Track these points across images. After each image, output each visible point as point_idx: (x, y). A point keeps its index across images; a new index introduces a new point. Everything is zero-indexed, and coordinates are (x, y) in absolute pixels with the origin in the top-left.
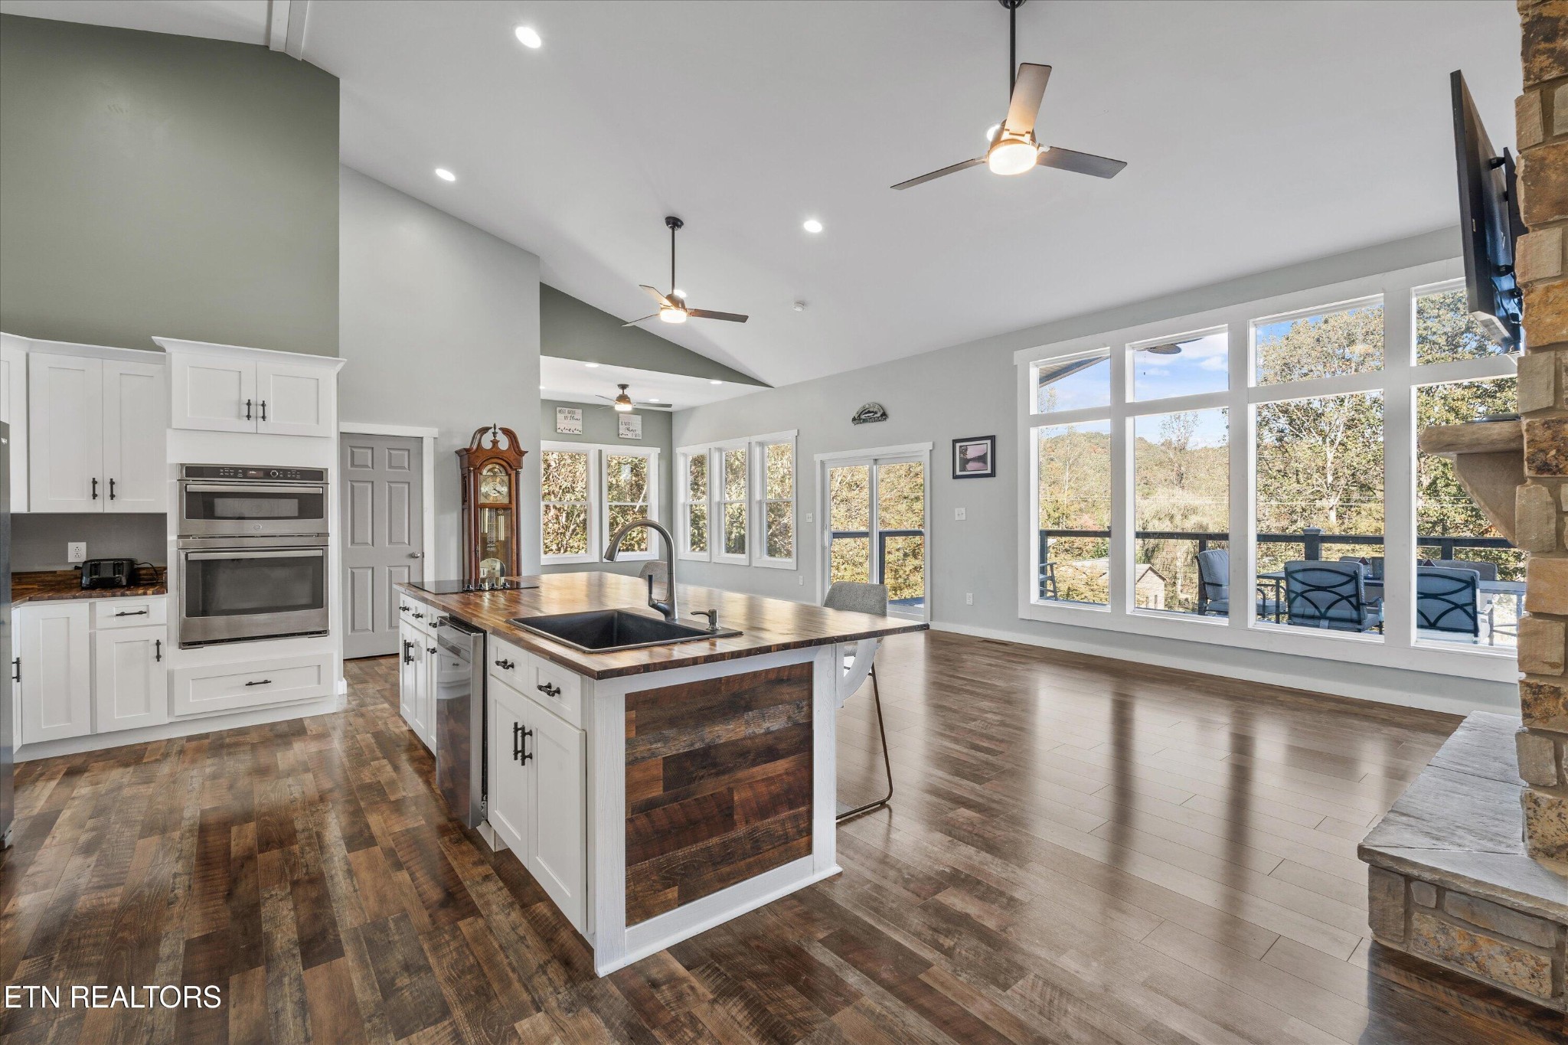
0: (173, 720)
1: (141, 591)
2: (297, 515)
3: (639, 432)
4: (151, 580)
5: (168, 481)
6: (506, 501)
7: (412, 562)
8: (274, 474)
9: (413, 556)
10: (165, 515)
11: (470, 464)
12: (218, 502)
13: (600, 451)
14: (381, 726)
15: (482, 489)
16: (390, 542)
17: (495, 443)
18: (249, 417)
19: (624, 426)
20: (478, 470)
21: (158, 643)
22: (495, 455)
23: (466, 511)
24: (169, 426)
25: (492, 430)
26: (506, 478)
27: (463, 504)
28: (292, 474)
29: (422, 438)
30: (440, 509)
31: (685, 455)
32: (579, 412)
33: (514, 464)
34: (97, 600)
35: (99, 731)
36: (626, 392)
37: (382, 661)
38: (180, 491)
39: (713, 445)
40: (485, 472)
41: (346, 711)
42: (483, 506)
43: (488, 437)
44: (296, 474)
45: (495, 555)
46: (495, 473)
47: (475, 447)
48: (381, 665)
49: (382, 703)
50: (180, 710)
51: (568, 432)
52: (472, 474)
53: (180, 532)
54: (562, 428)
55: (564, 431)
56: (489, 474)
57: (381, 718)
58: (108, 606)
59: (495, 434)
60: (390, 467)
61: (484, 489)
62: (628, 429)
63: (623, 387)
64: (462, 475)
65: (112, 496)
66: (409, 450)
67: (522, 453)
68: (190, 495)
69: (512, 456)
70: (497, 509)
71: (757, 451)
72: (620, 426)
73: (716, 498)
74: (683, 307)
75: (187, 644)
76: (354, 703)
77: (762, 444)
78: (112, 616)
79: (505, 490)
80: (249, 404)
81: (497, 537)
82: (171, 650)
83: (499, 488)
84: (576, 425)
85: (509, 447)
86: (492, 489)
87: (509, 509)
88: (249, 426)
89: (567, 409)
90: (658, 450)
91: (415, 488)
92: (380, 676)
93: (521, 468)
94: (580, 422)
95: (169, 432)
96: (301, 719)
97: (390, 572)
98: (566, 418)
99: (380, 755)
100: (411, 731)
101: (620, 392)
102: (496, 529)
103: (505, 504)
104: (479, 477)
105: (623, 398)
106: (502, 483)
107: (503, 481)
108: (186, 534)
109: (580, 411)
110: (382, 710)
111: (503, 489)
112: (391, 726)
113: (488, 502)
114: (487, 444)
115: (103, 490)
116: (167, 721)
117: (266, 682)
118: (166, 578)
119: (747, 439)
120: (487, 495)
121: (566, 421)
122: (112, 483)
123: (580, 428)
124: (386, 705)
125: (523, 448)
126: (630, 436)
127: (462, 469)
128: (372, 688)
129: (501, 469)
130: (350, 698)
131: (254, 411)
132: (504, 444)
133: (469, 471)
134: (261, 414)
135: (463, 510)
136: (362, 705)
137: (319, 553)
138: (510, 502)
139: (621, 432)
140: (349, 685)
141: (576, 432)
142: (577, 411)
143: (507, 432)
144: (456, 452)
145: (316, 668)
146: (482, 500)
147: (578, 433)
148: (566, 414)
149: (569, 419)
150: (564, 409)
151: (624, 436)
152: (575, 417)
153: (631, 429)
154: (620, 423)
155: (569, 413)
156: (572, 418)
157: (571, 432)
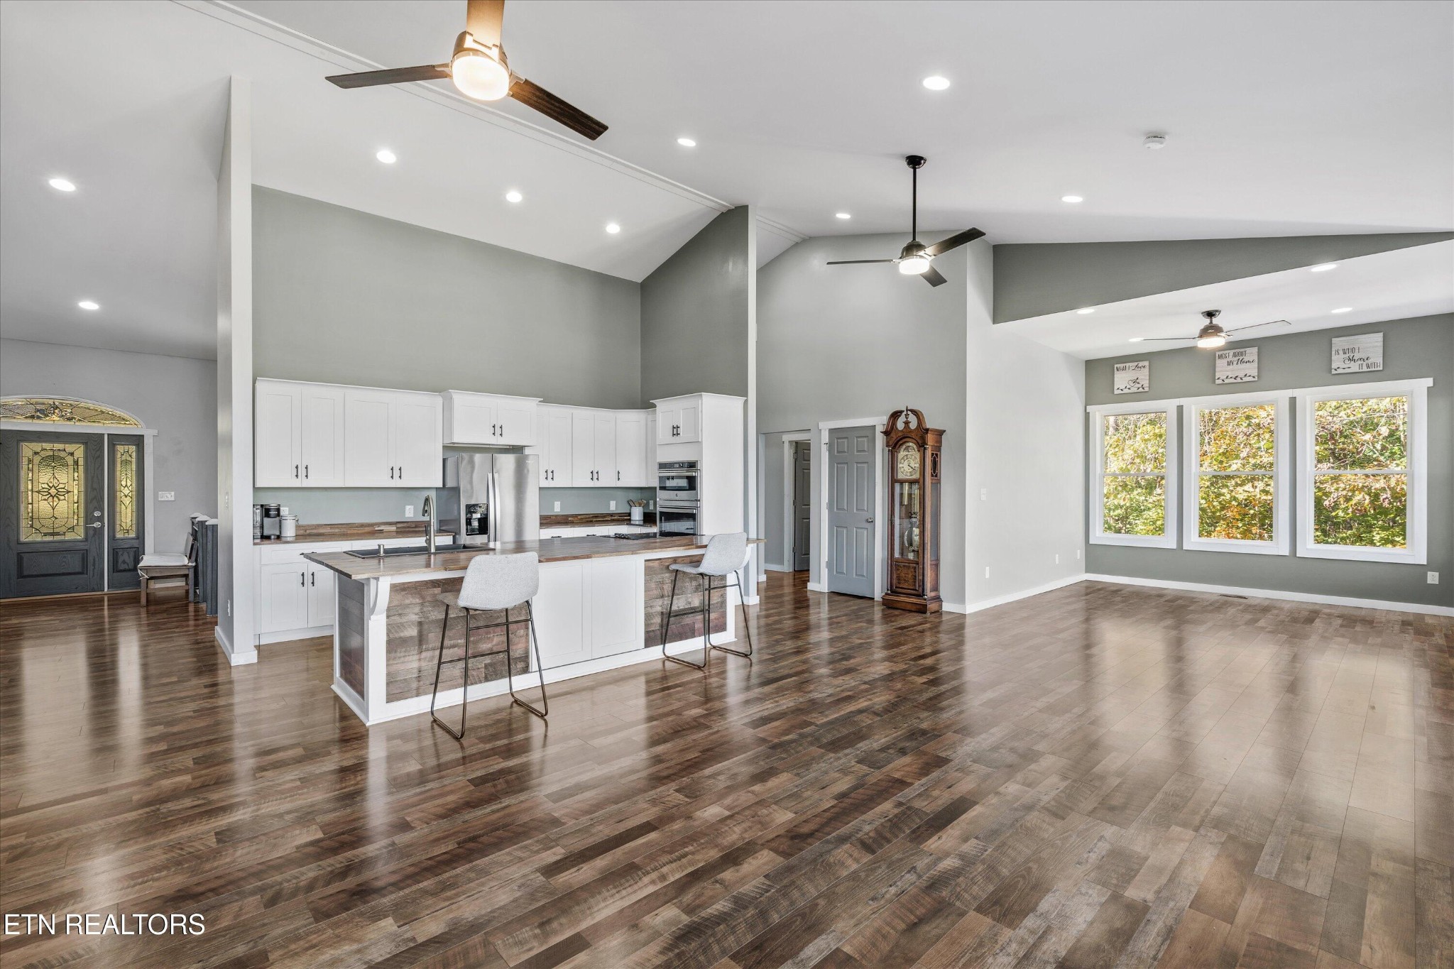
2: (688, 488)
6: (916, 475)
8: (681, 465)
9: (868, 521)
11: (888, 444)
15: (900, 465)
17: (907, 423)
18: (674, 435)
20: (898, 447)
22: (908, 434)
25: (905, 413)
26: (917, 455)
29: (875, 426)
32: (1252, 353)
33: (920, 440)
38: (658, 476)
40: (902, 451)
42: (902, 482)
43: (902, 419)
44: (687, 465)
46: (908, 451)
47: (894, 427)
51: (1233, 380)
52: (895, 455)
54: (1223, 377)
55: (1226, 381)
56: (905, 452)
59: (907, 416)
60: (858, 451)
61: (903, 466)
63: (1210, 314)
66: (867, 437)
69: (918, 435)
70: (911, 483)
72: (1334, 357)
79: (917, 466)
80: (674, 428)
83: (911, 464)
84: (1249, 369)
85: (917, 426)
86: (907, 465)
87: (919, 481)
88: (675, 439)
89: (1231, 352)
91: (871, 467)
94: (1254, 365)
98: (1230, 363)
103: (916, 478)
104: (899, 456)
105: (1210, 330)
106: (913, 459)
107: (916, 458)
109: (1255, 350)
111: (915, 465)
113: (904, 478)
114: (901, 425)
120: (905, 471)
121: (1231, 367)
123: (1254, 373)
129: (912, 446)
131: (676, 431)
132: (914, 424)
133: (888, 451)
134: (678, 433)
137: (694, 511)
138: (919, 475)
141: (1246, 379)
142: (1250, 350)
146: (901, 477)
147: (1251, 379)
148: (1231, 358)
149: (1235, 363)
150: (1227, 352)
151: (1340, 371)
152: (1246, 359)
153: (1355, 358)
154: (1333, 353)
155: (1235, 355)
156: (1242, 362)
157: (1239, 380)
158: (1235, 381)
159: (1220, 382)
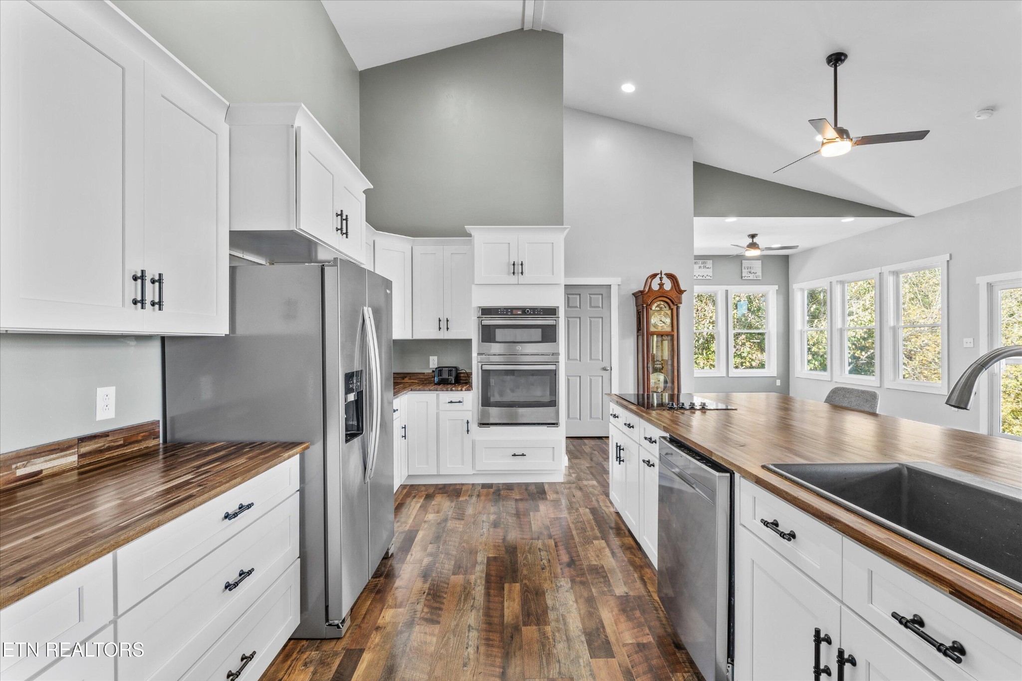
0: (475, 472)
1: (460, 389)
2: (540, 340)
3: (759, 273)
4: (465, 380)
5: (473, 318)
6: (669, 329)
7: (604, 373)
8: (528, 311)
9: (604, 369)
10: (471, 340)
11: (644, 302)
12: (498, 332)
13: (727, 291)
14: (595, 504)
15: (652, 320)
16: (591, 358)
17: (661, 285)
18: (514, 273)
19: (746, 270)
20: (649, 306)
21: (468, 422)
22: (661, 295)
23: (640, 337)
24: (473, 283)
25: (659, 276)
26: (669, 312)
27: (638, 332)
28: (538, 311)
29: (610, 285)
30: (622, 336)
31: (802, 290)
32: (709, 263)
33: (676, 300)
34: (440, 392)
35: (440, 474)
36: (755, 240)
37: (586, 441)
38: (479, 325)
39: (834, 279)
40: (654, 308)
41: (569, 482)
42: (653, 334)
43: (657, 281)
44: (540, 311)
45: (660, 370)
46: (661, 308)
47: (647, 290)
48: (585, 444)
49: (592, 480)
50: (479, 467)
51: (701, 278)
52: (645, 309)
53: (479, 351)
54: (697, 275)
55: (699, 278)
56: (657, 309)
57: (594, 495)
58: (446, 396)
59: (661, 279)
60: (591, 306)
61: (653, 320)
62: (750, 272)
63: (753, 236)
64: (637, 310)
65: (448, 329)
66: (602, 294)
67: (681, 292)
68: (482, 326)
69: (674, 295)
70: (662, 336)
71: (890, 281)
72: (743, 270)
73: (838, 324)
74: (848, 137)
75: (482, 424)
76: (574, 475)
77: (896, 274)
78: (445, 403)
79: (668, 321)
80: (514, 265)
81: (662, 356)
82: (474, 427)
83: (663, 319)
84: (709, 272)
85: (672, 288)
86: (659, 320)
87: (672, 336)
88: (513, 279)
89: (701, 261)
90: (776, 287)
91: (605, 320)
92: (587, 454)
93: (681, 303)
94: (711, 270)
95: (473, 286)
96: (543, 483)
97: (591, 380)
98: (700, 267)
99: (599, 535)
100: (618, 513)
101: (750, 240)
102: (661, 350)
103: (669, 332)
104: (650, 312)
105: (753, 246)
106: (666, 315)
107: (667, 314)
108: (482, 352)
109: (711, 261)
110: (593, 486)
111: (667, 320)
112: (601, 504)
113: (656, 330)
114: (655, 286)
115: (443, 325)
116: (472, 473)
117: (523, 455)
118: (472, 380)
119: (878, 270)
120: (655, 326)
121: (700, 270)
122: (447, 321)
123: (711, 274)
124: (595, 483)
125: (682, 288)
126: (751, 278)
127: (637, 306)
128: (585, 464)
129: (666, 305)
130: (571, 471)
131: (517, 269)
132: (668, 285)
133: (643, 308)
134: (520, 271)
135: (638, 336)
136: (579, 479)
137: (553, 367)
138: (673, 330)
139: (743, 275)
140: (569, 459)
141: (708, 278)
142: (708, 261)
143: (671, 277)
144: (633, 294)
145: (551, 449)
146: (652, 329)
147: (709, 278)
148: (700, 265)
149: (702, 268)
150: (699, 261)
151: (746, 278)
152: (707, 267)
153: (752, 272)
154: (743, 268)
155: (702, 264)
156: (705, 267)
157: (704, 278)
158: (703, 278)
159: (695, 278)
